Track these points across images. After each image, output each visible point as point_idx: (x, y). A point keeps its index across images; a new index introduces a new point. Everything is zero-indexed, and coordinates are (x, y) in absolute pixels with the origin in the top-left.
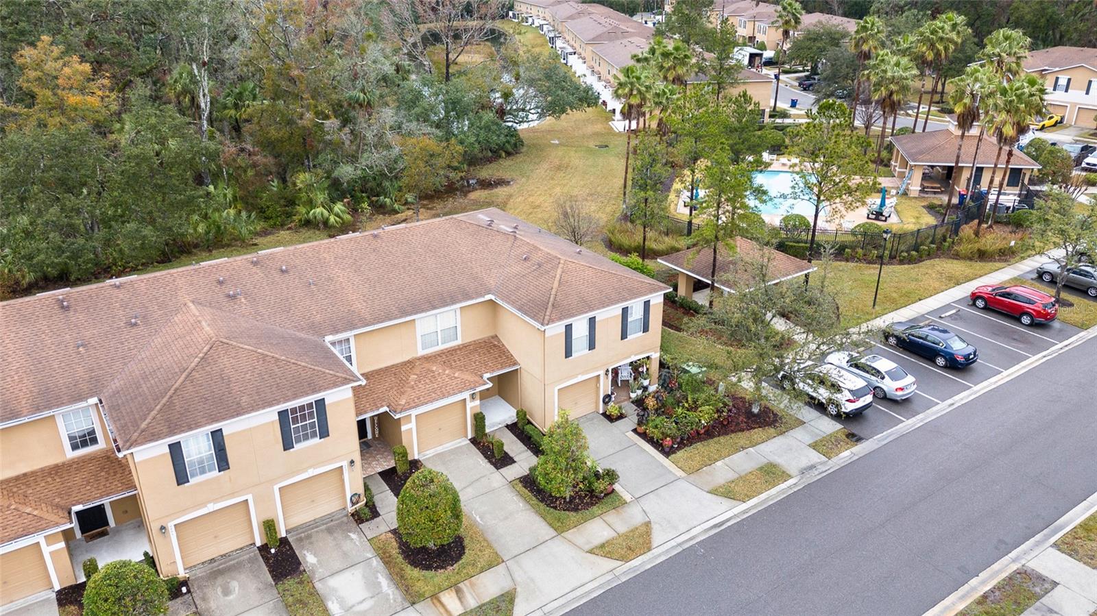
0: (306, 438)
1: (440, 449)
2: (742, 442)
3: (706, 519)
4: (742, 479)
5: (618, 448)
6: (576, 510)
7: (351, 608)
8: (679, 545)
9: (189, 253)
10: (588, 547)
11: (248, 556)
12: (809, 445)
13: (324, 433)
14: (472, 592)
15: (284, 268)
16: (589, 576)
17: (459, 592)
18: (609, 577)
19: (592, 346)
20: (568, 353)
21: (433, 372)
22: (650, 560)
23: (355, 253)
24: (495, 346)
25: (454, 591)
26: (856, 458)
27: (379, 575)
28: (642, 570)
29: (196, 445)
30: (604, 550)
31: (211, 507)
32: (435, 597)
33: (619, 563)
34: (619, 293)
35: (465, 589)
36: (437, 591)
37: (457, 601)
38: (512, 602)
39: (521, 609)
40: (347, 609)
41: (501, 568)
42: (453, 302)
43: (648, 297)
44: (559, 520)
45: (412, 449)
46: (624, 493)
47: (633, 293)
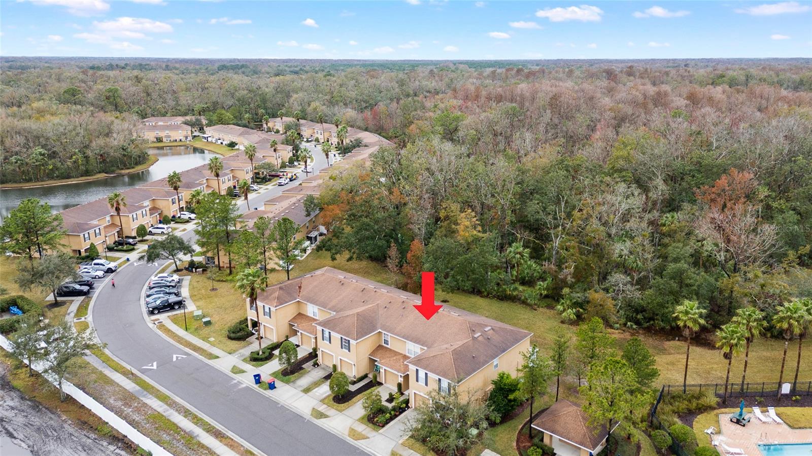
0: (345, 349)
10: (352, 427)
11: (329, 371)
13: (349, 351)
19: (426, 384)
20: (417, 380)
29: (326, 334)
31: (327, 351)
34: (441, 372)
36: (325, 403)
38: (325, 418)
39: (323, 420)
40: (316, 392)
41: (337, 412)
42: (417, 343)
43: (449, 381)
44: (363, 418)
45: (382, 379)
46: (383, 430)
47: (444, 375)
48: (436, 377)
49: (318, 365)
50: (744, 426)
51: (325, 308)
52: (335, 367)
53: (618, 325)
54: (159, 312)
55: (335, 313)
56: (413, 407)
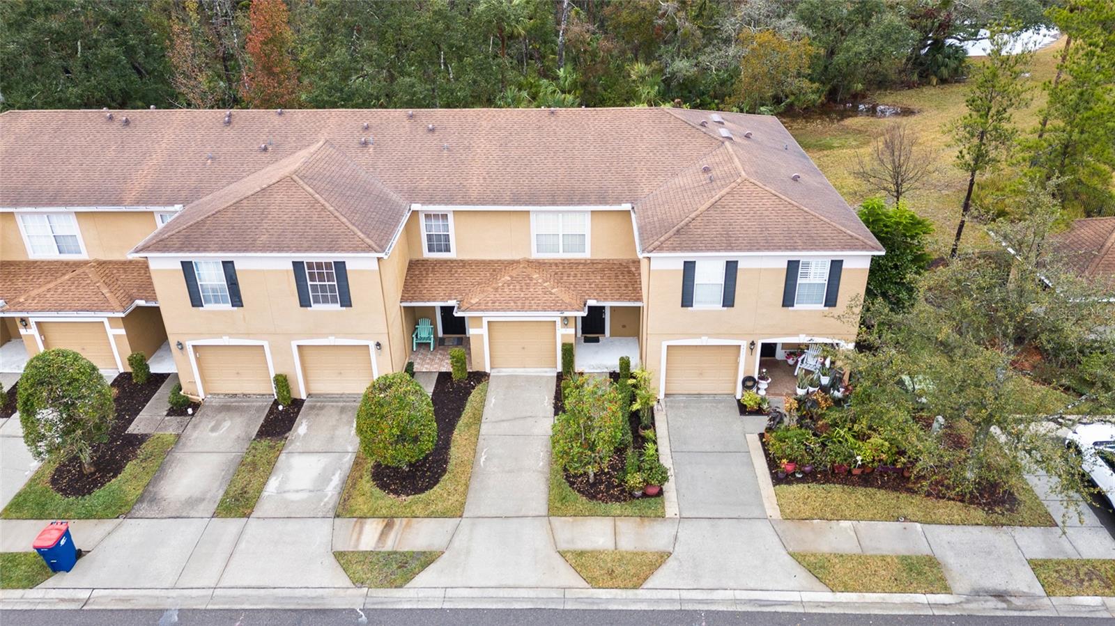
0: (325, 301)
1: (520, 371)
2: (909, 511)
3: (752, 585)
4: (862, 560)
5: (718, 448)
6: (592, 497)
7: (285, 492)
8: (681, 601)
10: (563, 546)
11: (261, 404)
12: (1030, 562)
13: (346, 301)
14: (400, 533)
15: (430, 126)
16: (532, 582)
17: (389, 526)
18: (554, 594)
19: (729, 301)
20: (687, 300)
21: (531, 279)
22: (626, 601)
23: (516, 127)
24: (629, 272)
25: (384, 524)
26: (1106, 615)
27: (339, 472)
28: (603, 607)
29: (210, 274)
30: (580, 560)
31: (226, 341)
32: (362, 520)
33: (584, 584)
34: (791, 238)
35: (396, 527)
36: (368, 515)
37: (377, 536)
38: (425, 565)
39: (426, 578)
40: (281, 491)
41: (451, 523)
42: (581, 202)
43: (837, 254)
44: (563, 499)
45: (481, 359)
46: (672, 504)
47: (813, 243)
48: (777, 261)
49: (196, 406)
51: (119, 202)
52: (282, 382)
55: (178, 207)
56: (661, 396)
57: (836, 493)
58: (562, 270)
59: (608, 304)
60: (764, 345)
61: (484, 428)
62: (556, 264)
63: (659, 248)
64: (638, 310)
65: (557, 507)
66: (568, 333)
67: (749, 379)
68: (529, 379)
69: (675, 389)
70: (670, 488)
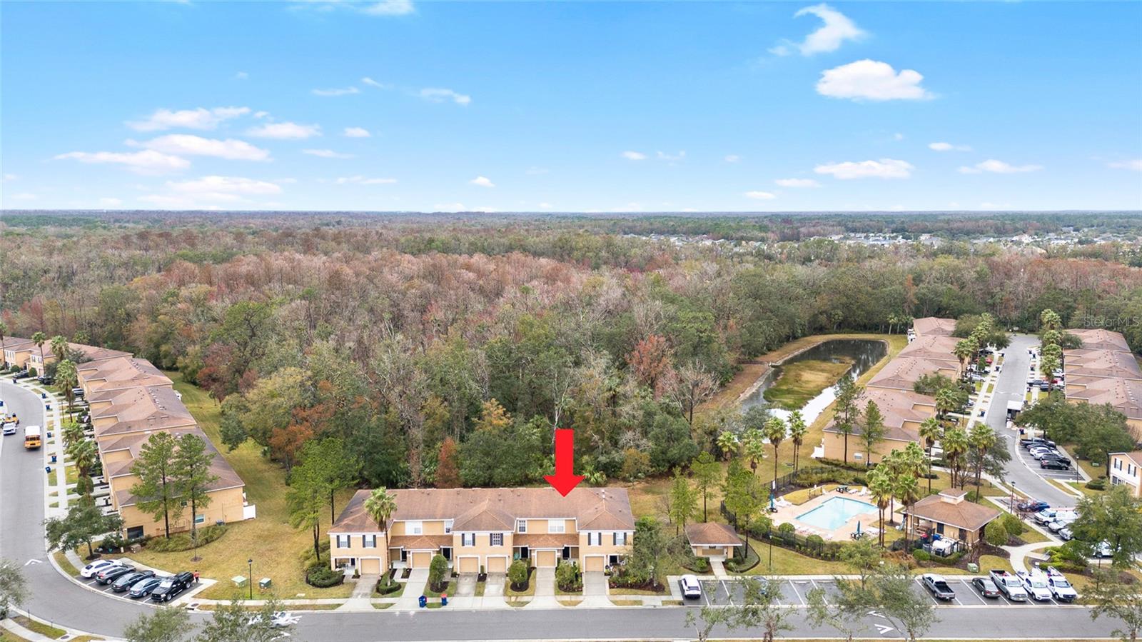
0: (497, 544)
1: (545, 567)
2: (640, 593)
3: (600, 605)
5: (597, 581)
6: (565, 591)
9: (532, 483)
10: (560, 600)
11: (475, 574)
13: (502, 544)
16: (552, 605)
19: (600, 543)
20: (589, 544)
21: (549, 539)
22: (573, 608)
23: (544, 494)
24: (575, 536)
25: (516, 596)
27: (502, 587)
28: (568, 609)
29: (468, 537)
30: (563, 602)
31: (469, 555)
32: (510, 596)
33: (564, 606)
34: (614, 526)
35: (519, 597)
36: (512, 595)
37: (515, 599)
38: (527, 604)
39: (528, 606)
40: (489, 591)
41: (531, 597)
42: (563, 517)
43: (625, 531)
44: (558, 592)
45: (535, 563)
46: (584, 593)
47: (619, 528)
48: (611, 533)
49: (459, 575)
50: (777, 512)
51: (436, 518)
52: (482, 568)
53: (632, 478)
54: (172, 597)
56: (584, 571)
57: (624, 590)
58: (557, 537)
59: (570, 546)
60: (611, 557)
61: (537, 579)
62: (556, 535)
63: (582, 529)
64: (578, 548)
65: (556, 594)
66: (559, 554)
67: (607, 566)
68: (548, 569)
69: (588, 570)
70: (584, 588)
